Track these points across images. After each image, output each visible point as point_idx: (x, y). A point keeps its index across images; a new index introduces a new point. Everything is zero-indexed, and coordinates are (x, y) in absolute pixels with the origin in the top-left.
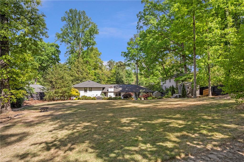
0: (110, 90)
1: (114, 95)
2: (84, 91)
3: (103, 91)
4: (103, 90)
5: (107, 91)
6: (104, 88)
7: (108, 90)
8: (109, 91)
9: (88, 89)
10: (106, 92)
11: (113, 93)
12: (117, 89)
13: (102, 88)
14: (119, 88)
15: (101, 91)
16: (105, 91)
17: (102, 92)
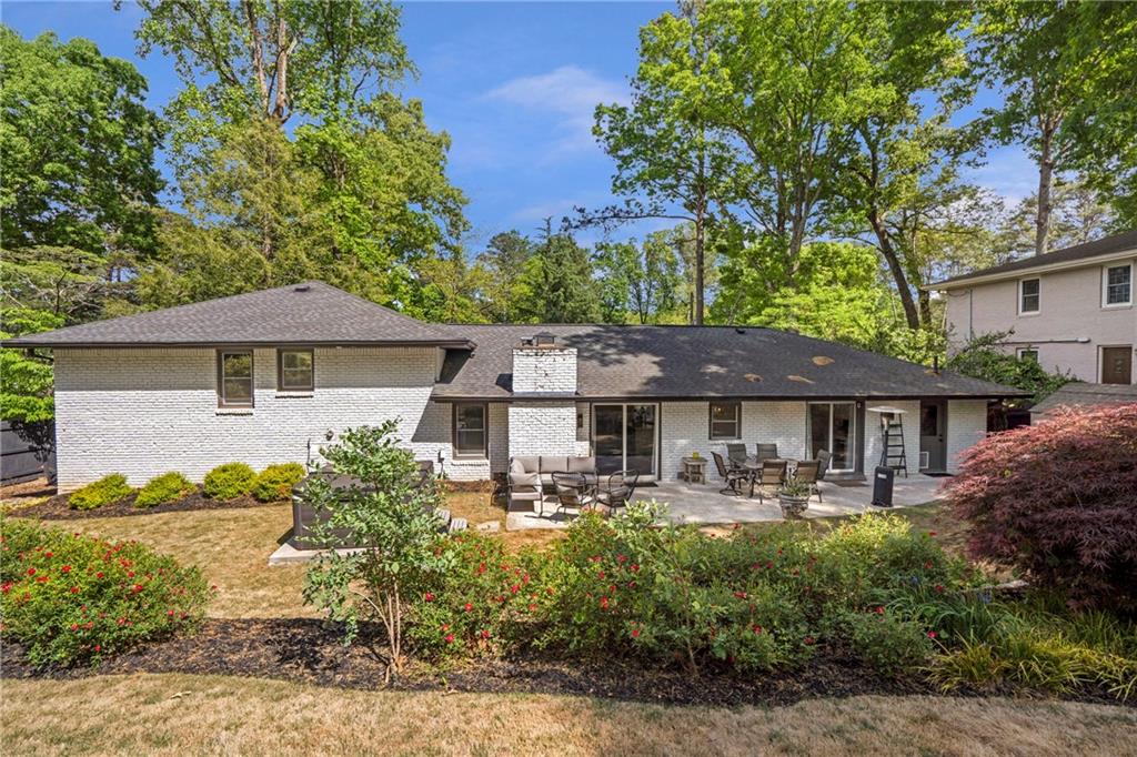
0: (529, 373)
1: (579, 438)
2: (212, 395)
3: (455, 389)
4: (445, 377)
5: (501, 393)
6: (456, 356)
7: (506, 381)
8: (519, 387)
9: (264, 366)
10: (486, 402)
11: (570, 413)
12: (604, 363)
13: (439, 353)
14: (628, 357)
15: (427, 392)
16: (470, 383)
17: (434, 399)
